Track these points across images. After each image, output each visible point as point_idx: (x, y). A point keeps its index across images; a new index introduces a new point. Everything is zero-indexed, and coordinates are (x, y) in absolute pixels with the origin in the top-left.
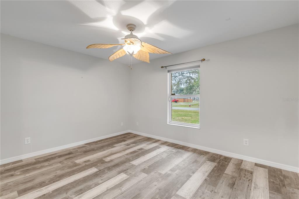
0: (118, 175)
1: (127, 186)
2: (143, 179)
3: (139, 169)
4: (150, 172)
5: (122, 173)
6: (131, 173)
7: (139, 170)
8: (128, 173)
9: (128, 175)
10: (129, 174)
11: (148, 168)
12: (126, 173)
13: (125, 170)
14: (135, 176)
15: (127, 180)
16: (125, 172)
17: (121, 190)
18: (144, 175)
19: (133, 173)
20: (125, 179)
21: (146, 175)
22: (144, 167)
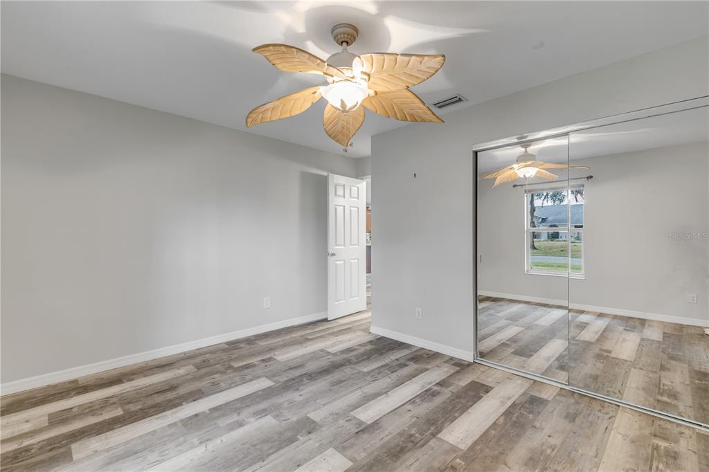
0: (378, 418)
1: (353, 397)
2: (319, 408)
3: (326, 433)
4: (298, 422)
5: (369, 423)
6: (348, 424)
7: (324, 429)
8: (353, 422)
9: (354, 418)
10: (351, 420)
11: (299, 436)
12: (360, 423)
13: (363, 431)
14: (337, 414)
15: (356, 406)
16: (363, 427)
17: (362, 392)
18: (316, 416)
19: (341, 422)
20: (360, 409)
21: (311, 416)
22: (310, 439)
